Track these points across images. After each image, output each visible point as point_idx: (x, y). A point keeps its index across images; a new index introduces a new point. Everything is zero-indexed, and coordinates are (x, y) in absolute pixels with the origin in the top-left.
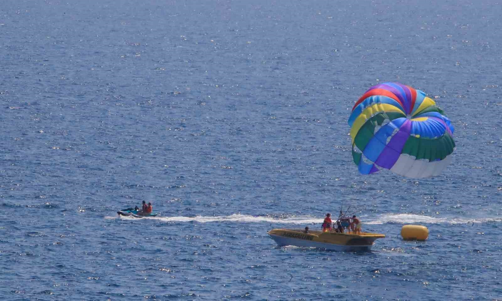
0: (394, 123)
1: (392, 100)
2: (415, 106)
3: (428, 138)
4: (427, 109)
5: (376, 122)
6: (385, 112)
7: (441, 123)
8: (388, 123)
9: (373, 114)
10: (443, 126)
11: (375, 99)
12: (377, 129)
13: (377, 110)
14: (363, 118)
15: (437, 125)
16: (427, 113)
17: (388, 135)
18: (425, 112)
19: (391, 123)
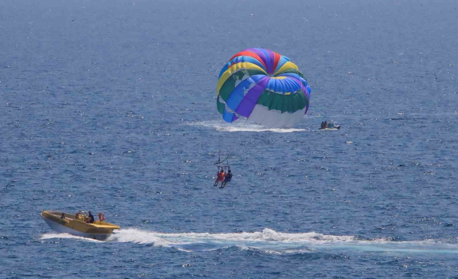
0: (253, 78)
1: (255, 60)
2: (278, 67)
3: (281, 93)
4: (288, 71)
5: (238, 77)
6: (246, 69)
7: (297, 82)
8: (248, 78)
9: (236, 70)
10: (297, 84)
11: (240, 59)
12: (238, 82)
13: (240, 67)
14: (228, 73)
15: (293, 84)
16: (287, 74)
17: (247, 88)
18: (286, 72)
19: (250, 78)
